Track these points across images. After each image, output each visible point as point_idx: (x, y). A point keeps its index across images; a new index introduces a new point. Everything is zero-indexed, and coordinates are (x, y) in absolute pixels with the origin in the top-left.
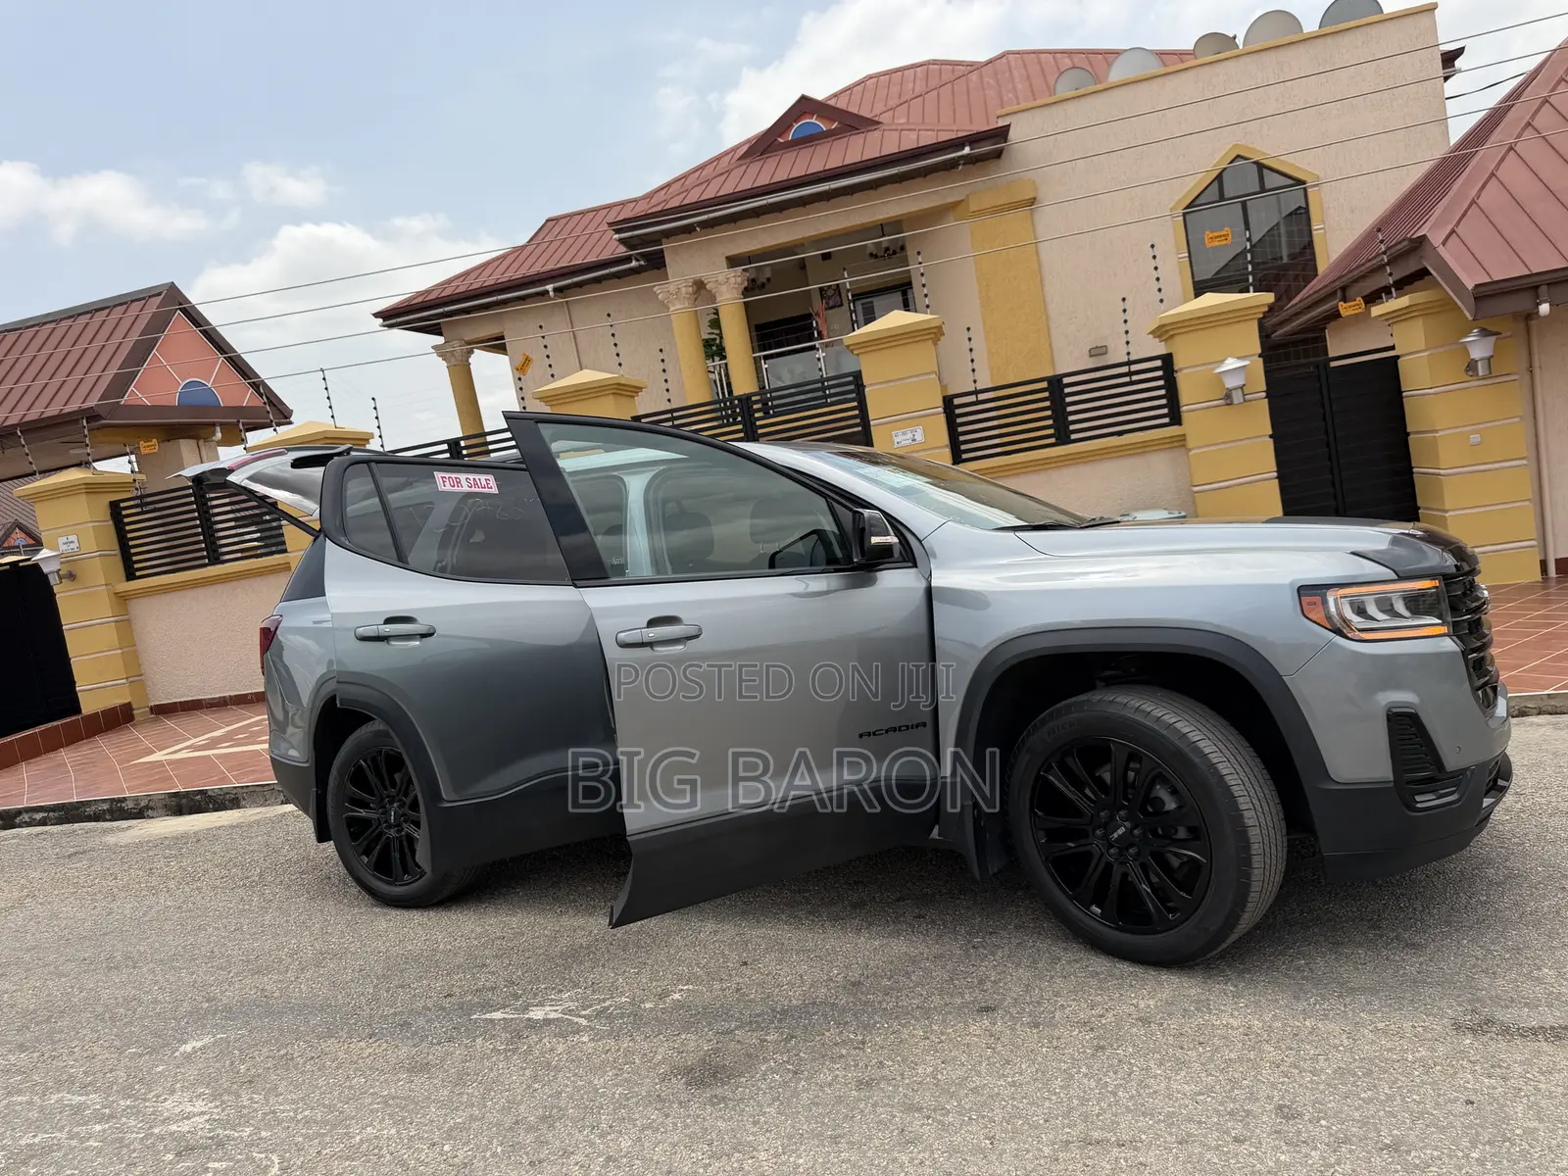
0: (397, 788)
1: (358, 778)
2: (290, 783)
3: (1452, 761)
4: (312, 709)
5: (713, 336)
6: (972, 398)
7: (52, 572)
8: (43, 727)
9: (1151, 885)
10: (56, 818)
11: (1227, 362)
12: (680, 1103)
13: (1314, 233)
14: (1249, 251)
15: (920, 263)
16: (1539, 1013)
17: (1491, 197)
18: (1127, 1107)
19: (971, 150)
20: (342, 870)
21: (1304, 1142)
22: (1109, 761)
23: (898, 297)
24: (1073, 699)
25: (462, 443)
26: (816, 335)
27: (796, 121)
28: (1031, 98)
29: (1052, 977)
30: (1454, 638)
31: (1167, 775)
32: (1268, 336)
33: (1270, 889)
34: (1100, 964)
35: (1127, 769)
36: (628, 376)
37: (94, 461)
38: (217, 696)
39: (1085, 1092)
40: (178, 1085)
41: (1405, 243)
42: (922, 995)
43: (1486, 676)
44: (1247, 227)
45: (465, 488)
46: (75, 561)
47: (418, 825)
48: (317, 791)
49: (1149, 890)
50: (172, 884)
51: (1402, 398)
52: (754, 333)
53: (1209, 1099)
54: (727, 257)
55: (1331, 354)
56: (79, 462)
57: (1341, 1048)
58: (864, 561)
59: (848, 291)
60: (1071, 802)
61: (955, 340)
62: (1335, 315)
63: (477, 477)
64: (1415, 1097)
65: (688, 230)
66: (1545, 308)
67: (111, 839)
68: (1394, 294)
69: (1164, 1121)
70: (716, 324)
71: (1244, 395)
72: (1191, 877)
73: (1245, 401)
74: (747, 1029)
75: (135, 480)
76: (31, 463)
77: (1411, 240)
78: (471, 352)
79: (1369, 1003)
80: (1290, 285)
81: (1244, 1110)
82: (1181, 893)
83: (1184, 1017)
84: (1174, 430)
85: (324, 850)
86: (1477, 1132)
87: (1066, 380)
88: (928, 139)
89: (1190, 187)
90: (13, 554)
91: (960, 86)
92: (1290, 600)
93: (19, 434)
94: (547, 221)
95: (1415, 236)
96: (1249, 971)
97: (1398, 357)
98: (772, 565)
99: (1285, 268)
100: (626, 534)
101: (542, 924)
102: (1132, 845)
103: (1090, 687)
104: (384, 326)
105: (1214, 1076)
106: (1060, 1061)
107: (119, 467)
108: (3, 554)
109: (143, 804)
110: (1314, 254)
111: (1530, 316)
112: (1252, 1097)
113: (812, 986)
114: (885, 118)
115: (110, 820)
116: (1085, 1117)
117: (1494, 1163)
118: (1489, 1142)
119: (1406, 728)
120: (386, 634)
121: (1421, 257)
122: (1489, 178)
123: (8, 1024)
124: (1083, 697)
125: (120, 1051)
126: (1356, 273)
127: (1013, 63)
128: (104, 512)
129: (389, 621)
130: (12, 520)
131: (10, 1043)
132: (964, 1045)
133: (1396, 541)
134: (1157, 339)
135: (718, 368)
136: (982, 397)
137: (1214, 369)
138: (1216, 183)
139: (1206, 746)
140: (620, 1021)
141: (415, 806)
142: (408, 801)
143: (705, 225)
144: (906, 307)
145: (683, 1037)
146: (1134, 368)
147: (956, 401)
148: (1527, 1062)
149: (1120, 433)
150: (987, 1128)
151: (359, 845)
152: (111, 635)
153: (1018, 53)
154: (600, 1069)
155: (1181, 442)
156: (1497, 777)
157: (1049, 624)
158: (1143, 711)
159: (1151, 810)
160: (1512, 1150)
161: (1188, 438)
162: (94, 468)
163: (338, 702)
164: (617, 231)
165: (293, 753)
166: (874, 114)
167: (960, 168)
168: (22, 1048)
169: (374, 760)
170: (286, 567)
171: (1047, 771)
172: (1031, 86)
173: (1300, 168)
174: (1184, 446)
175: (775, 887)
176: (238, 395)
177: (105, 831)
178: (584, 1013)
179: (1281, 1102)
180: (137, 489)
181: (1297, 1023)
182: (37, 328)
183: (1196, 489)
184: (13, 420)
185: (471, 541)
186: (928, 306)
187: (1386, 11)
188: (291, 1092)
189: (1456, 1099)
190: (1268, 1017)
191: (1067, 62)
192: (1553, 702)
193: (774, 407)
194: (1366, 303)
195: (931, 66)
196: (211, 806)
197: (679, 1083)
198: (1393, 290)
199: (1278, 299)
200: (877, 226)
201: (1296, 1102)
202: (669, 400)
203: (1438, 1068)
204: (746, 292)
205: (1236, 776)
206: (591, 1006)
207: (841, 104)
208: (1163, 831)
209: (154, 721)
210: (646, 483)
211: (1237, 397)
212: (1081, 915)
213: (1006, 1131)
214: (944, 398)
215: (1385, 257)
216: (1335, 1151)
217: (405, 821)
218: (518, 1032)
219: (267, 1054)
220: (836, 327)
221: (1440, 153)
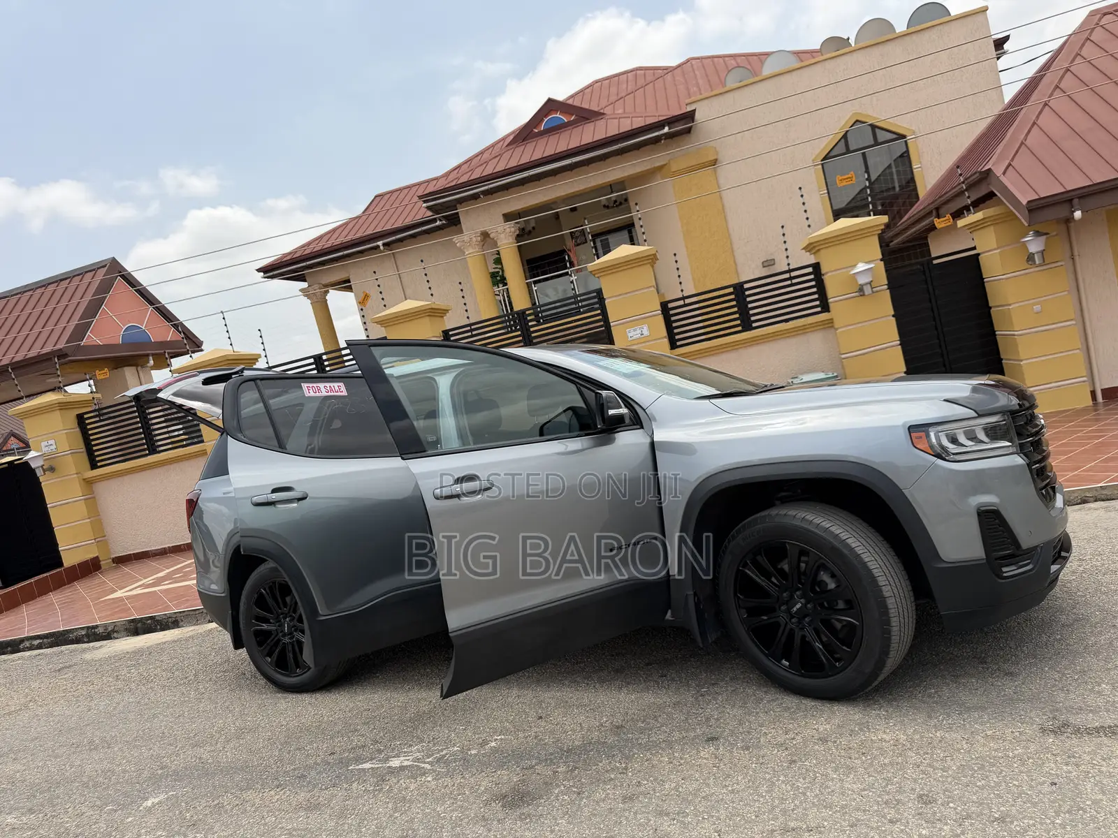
0: (288, 607)
1: (260, 602)
2: (211, 607)
3: (1026, 542)
4: (225, 554)
5: (497, 270)
6: (681, 303)
7: (38, 467)
8: (36, 578)
9: (822, 642)
10: (49, 643)
11: (858, 266)
12: (498, 821)
13: (914, 171)
14: (868, 187)
15: (638, 211)
16: (1100, 717)
17: (1035, 138)
18: (813, 803)
19: (669, 129)
20: (253, 667)
21: (939, 820)
22: (786, 557)
23: (625, 234)
24: (758, 515)
25: (324, 357)
26: (568, 265)
27: (546, 116)
28: (710, 90)
29: (757, 713)
30: (1021, 455)
31: (828, 565)
32: (888, 245)
33: (905, 640)
34: (791, 701)
35: (799, 561)
36: (439, 302)
37: (64, 386)
38: (159, 548)
39: (783, 794)
40: (143, 831)
41: (978, 174)
42: (666, 732)
43: (1047, 479)
44: (867, 171)
45: (324, 393)
46: (53, 458)
47: (303, 632)
48: (232, 613)
49: (821, 647)
50: (133, 686)
51: (984, 283)
52: (527, 267)
53: (870, 794)
54: (503, 215)
55: (933, 255)
56: (53, 388)
57: (962, 751)
58: (604, 427)
59: (589, 233)
60: (762, 587)
61: (665, 263)
62: (932, 228)
63: (332, 385)
64: (1014, 782)
65: (475, 197)
66: (1078, 214)
67: (88, 656)
68: (972, 211)
69: (839, 812)
70: (498, 261)
71: (872, 288)
72: (850, 636)
73: (873, 292)
74: (544, 764)
75: (93, 398)
76: (19, 391)
77: (980, 172)
78: (327, 292)
79: (981, 717)
80: (900, 210)
81: (896, 800)
82: (844, 647)
83: (851, 735)
84: (824, 316)
85: (240, 654)
86: (1059, 805)
87: (746, 286)
88: (639, 123)
89: (823, 146)
90: (10, 455)
91: (659, 83)
92: (903, 435)
93: (10, 370)
94: (376, 197)
95: (983, 170)
96: (895, 700)
97: (979, 254)
98: (541, 434)
99: (896, 197)
100: (439, 417)
101: (396, 698)
102: (806, 616)
103: (770, 505)
104: (265, 278)
105: (873, 776)
106: (766, 773)
107: (81, 389)
108: (3, 455)
109: (110, 629)
110: (915, 186)
111: (1069, 220)
112: (900, 790)
113: (588, 730)
114: (608, 111)
115: (88, 642)
116: (784, 812)
117: (1073, 826)
118: (1069, 812)
119: (991, 521)
120: (273, 500)
121: (988, 184)
122: (1032, 126)
123: (20, 795)
124: (763, 514)
125: (101, 808)
126: (945, 197)
127: (695, 67)
128: (73, 422)
129: (274, 491)
130: (8, 431)
131: (23, 808)
132: (697, 766)
133: (975, 389)
134: (808, 253)
135: (502, 291)
136: (687, 301)
137: (850, 271)
138: (843, 140)
139: (852, 542)
140: (454, 764)
141: (300, 620)
142: (296, 616)
143: (486, 193)
144: (632, 242)
145: (499, 773)
146: (793, 274)
147: (670, 305)
148: (1094, 753)
149: (787, 321)
150: (715, 824)
151: (264, 649)
152: (82, 508)
153: (698, 58)
154: (440, 800)
155: (830, 324)
156: (1061, 549)
157: (738, 463)
158: (807, 520)
159: (818, 590)
160: (1084, 817)
161: (835, 320)
162: (66, 391)
163: (242, 550)
164: (425, 202)
165: (214, 587)
166: (599, 108)
167: (662, 142)
168: (31, 811)
169: (271, 588)
170: (204, 453)
171: (744, 567)
172: (709, 81)
173: (900, 126)
174: (832, 327)
175: (560, 661)
176: (164, 333)
177: (84, 651)
178: (428, 760)
179: (921, 792)
180: (95, 404)
181: (931, 735)
182: (19, 296)
183: (843, 356)
184: (5, 361)
185: (331, 428)
186: (645, 241)
187: (952, 14)
188: (223, 830)
189: (1044, 783)
190: (910, 731)
191: (732, 63)
192: (1105, 492)
193: (542, 317)
194: (953, 219)
195: (638, 72)
196: (159, 627)
197: (497, 806)
198: (971, 208)
199: (892, 219)
200: (608, 186)
201: (932, 791)
202: (468, 318)
203: (1030, 761)
204: (519, 237)
205: (875, 562)
206: (433, 755)
207: (577, 103)
208: (828, 604)
209: (115, 568)
210: (451, 380)
211: (867, 290)
212: (775, 668)
213: (729, 826)
214: (661, 303)
215: (964, 185)
216: (960, 825)
217: (296, 630)
218: (382, 777)
219: (205, 804)
220: (584, 257)
221: (997, 110)
